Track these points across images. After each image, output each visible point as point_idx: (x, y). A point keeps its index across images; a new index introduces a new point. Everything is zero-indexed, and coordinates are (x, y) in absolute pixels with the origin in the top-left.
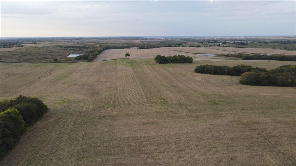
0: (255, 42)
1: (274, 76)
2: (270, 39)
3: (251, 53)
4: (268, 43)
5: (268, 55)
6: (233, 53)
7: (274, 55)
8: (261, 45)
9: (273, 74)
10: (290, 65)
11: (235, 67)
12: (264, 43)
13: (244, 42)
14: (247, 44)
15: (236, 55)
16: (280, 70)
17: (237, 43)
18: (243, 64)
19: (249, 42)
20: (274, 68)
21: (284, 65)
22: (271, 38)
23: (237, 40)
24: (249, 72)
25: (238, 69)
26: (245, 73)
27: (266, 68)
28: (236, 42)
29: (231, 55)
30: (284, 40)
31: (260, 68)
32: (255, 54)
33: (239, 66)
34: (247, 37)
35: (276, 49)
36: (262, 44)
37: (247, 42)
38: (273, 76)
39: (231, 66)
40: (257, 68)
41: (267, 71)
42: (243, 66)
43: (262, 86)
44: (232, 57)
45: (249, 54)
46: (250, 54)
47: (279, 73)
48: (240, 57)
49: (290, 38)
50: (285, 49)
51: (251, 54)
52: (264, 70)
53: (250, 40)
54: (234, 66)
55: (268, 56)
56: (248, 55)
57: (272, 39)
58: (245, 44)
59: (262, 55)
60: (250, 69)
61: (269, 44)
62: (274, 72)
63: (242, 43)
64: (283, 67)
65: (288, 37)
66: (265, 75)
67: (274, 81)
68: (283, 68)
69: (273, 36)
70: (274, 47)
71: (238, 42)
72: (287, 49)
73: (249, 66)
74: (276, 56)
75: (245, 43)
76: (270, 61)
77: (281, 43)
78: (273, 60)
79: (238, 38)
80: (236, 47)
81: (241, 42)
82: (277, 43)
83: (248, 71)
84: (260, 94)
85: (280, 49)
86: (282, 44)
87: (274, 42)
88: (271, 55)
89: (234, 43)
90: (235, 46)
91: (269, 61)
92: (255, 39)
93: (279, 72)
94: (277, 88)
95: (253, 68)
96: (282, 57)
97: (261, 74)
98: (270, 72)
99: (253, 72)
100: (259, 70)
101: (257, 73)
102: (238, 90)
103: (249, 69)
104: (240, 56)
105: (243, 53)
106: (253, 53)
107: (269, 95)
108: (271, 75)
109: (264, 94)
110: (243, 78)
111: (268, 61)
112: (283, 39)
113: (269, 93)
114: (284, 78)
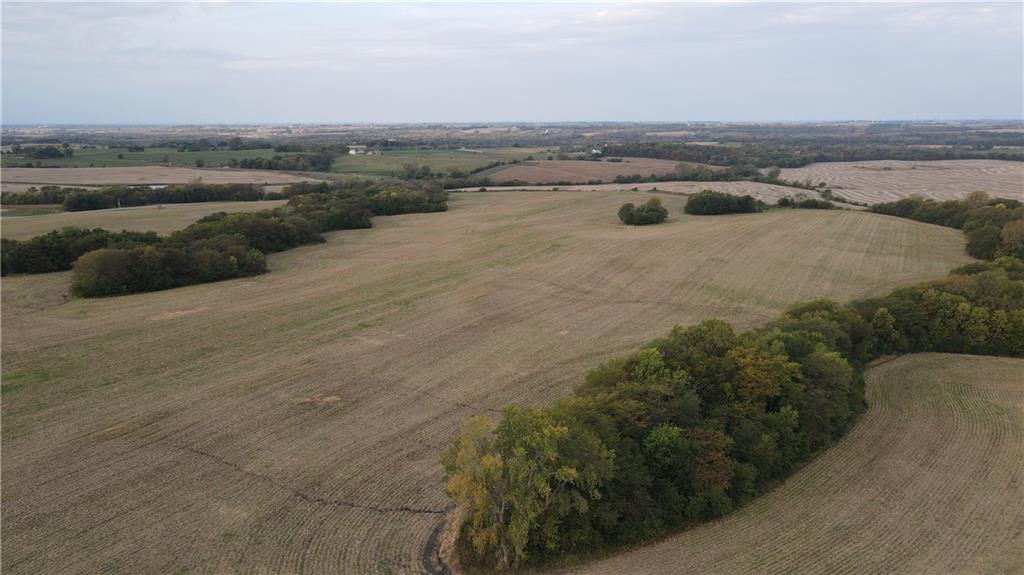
0: (99, 147)
1: (187, 251)
2: (148, 137)
3: (94, 186)
4: (142, 149)
5: (154, 187)
6: (22, 189)
7: (173, 185)
8: (121, 157)
9: (181, 246)
10: (224, 214)
11: (42, 240)
12: (127, 148)
13: (56, 145)
14: (70, 153)
15: (35, 194)
16: (199, 233)
17: (28, 150)
18: (70, 225)
19: (76, 147)
20: (181, 226)
21: (209, 214)
22: (148, 133)
23: (26, 140)
24: (102, 251)
25: (56, 245)
26: (85, 258)
27: (156, 230)
28: (23, 146)
29: (15, 195)
30: (188, 136)
31: (138, 234)
32: (107, 188)
33: (55, 232)
34: (64, 127)
35: (174, 165)
36: (125, 152)
37: (66, 145)
38: (184, 253)
39: (25, 238)
40: (127, 235)
41: (160, 240)
42: (74, 234)
43: (157, 289)
44: (19, 204)
45: (84, 190)
46: (89, 189)
47: (199, 241)
48: (55, 201)
49: (207, 131)
50: (200, 165)
51: (94, 188)
52: (150, 238)
53: (77, 140)
54: (37, 237)
55: (152, 190)
56: (84, 193)
57: (156, 136)
58: (62, 155)
59: (134, 190)
60: (100, 239)
61: (147, 152)
62: (183, 239)
63: (50, 151)
64: (206, 220)
65: (200, 128)
66: (157, 254)
67: (189, 268)
68: (208, 225)
69: (155, 126)
70: (165, 161)
71: (34, 149)
72: (205, 163)
73: (94, 231)
74: (179, 190)
75: (62, 150)
76: (164, 205)
77: (185, 148)
78: (171, 201)
79: (28, 132)
80: (29, 166)
81: (44, 146)
82: (172, 147)
83: (96, 248)
84: (154, 319)
85: (186, 165)
86: (186, 151)
87: (162, 146)
88: (162, 187)
89: (17, 151)
90: (23, 163)
91: (160, 208)
92: (94, 136)
93: (196, 239)
94: (203, 288)
95: (113, 236)
96: (195, 190)
97: (142, 253)
98: (170, 240)
99: (116, 250)
100: (135, 240)
101: (129, 251)
102: (75, 321)
103: (97, 241)
104: (51, 198)
105: (62, 187)
106: (100, 186)
107: (184, 316)
108: (177, 250)
109: (169, 315)
110: (82, 274)
111: (156, 206)
112: (186, 134)
113: (182, 309)
114: (217, 254)
